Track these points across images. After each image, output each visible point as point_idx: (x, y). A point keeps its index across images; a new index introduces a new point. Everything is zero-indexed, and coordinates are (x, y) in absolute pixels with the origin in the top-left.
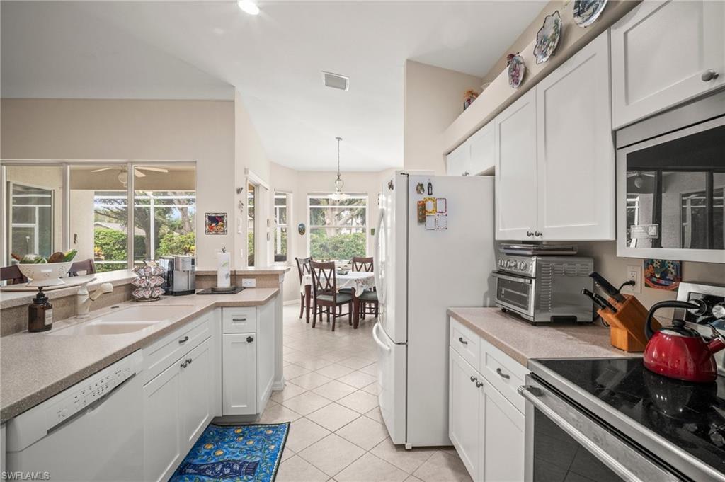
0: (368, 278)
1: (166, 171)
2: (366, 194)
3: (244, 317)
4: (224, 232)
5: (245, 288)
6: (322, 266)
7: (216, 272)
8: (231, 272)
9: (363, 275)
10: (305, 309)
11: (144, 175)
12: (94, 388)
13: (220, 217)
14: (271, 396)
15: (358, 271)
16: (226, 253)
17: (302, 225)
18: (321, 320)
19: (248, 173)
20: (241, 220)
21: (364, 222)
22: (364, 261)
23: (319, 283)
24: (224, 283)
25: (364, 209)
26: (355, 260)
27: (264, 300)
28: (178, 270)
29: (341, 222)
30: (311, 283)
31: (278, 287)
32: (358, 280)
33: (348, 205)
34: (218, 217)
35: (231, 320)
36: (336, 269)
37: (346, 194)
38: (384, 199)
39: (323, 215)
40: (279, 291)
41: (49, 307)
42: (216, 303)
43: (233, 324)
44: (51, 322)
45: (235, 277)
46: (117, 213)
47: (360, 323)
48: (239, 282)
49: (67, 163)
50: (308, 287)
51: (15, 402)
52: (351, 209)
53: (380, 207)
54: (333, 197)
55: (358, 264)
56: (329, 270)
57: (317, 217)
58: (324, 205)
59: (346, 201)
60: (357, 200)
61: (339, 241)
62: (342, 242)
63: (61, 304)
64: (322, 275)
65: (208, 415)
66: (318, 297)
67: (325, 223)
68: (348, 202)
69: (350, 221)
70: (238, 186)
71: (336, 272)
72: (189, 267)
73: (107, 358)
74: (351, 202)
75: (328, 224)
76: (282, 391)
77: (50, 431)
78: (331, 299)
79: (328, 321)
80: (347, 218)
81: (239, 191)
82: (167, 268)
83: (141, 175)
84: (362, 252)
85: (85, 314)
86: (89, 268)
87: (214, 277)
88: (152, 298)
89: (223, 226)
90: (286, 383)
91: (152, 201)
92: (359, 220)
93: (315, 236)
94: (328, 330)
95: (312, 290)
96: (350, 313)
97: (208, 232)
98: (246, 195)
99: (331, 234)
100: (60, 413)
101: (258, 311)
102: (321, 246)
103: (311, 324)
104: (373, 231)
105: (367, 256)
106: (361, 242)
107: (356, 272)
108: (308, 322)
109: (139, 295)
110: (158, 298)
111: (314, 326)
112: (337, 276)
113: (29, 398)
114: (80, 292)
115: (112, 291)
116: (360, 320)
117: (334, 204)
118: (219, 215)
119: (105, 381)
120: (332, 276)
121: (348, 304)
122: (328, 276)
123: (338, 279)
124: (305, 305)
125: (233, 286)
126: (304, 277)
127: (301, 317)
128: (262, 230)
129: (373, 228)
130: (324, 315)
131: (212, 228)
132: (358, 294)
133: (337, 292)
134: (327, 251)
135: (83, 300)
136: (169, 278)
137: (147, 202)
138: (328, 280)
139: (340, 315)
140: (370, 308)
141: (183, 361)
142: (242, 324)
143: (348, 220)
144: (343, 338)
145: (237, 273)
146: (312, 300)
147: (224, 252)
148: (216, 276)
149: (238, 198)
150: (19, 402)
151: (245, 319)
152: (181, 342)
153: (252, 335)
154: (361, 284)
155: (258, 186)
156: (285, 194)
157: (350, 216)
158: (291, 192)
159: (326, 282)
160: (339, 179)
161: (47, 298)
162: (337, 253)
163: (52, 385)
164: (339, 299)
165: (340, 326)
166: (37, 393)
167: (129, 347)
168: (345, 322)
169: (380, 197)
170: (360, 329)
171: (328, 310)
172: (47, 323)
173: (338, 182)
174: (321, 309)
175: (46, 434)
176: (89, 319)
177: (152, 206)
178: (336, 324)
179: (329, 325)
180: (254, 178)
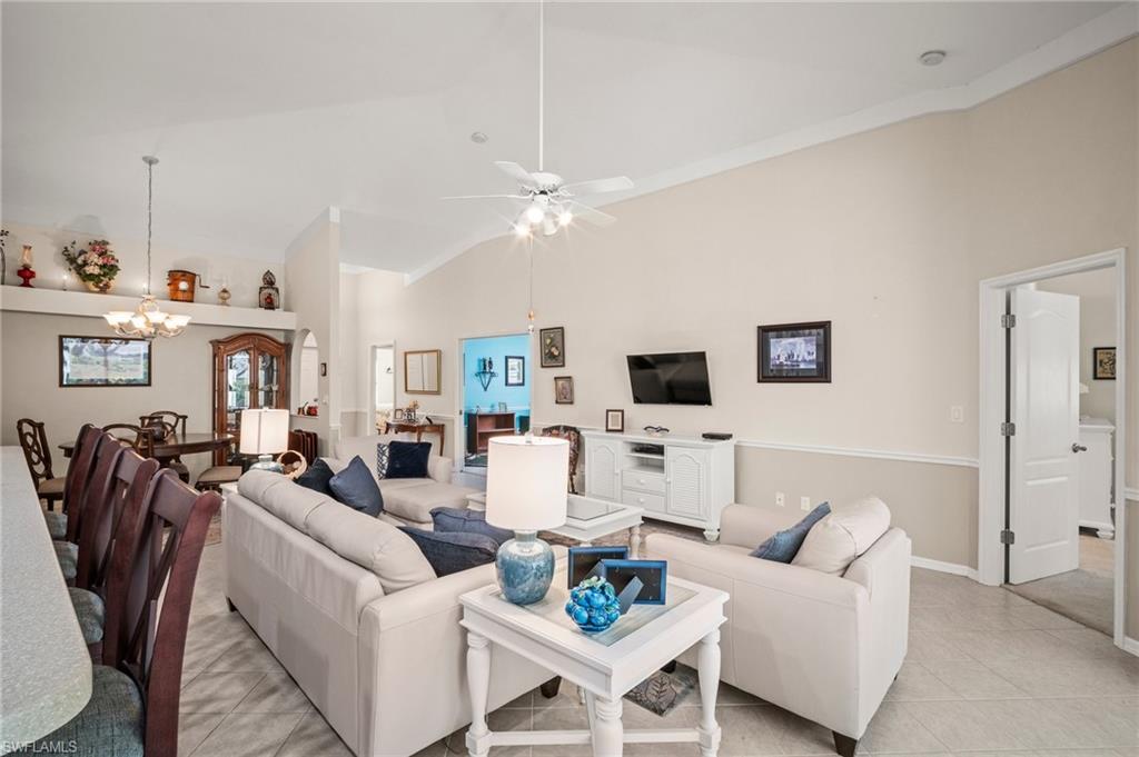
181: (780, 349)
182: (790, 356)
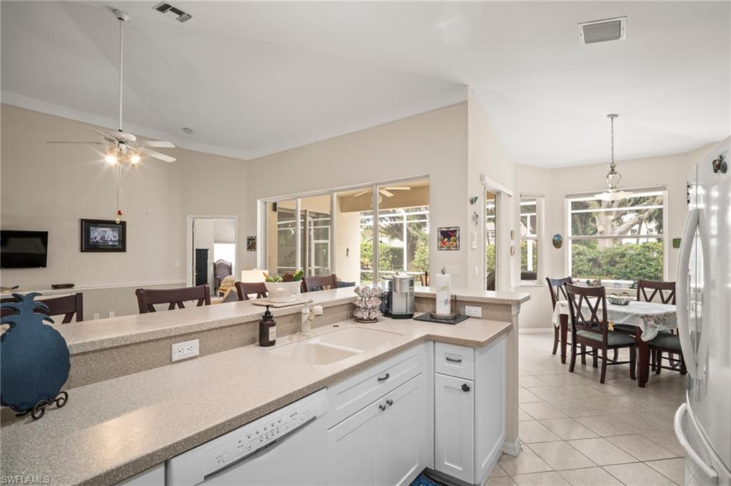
0: (667, 315)
1: (409, 189)
2: (663, 188)
3: (460, 358)
4: (457, 248)
5: (468, 317)
6: (585, 293)
7: (435, 295)
8: (452, 296)
9: (657, 308)
10: (560, 344)
11: (392, 195)
12: (262, 432)
13: (452, 231)
14: (500, 460)
15: (647, 301)
16: (447, 275)
17: (558, 236)
18: (584, 362)
19: (484, 179)
20: (476, 233)
21: (660, 227)
22: (659, 286)
23: (580, 314)
24: (443, 309)
25: (661, 210)
26: (641, 285)
27: (484, 340)
28: (396, 291)
29: (621, 228)
30: (568, 312)
31: (511, 321)
32: (647, 316)
33: (633, 205)
34: (450, 231)
35: (444, 359)
36: (607, 296)
37: (625, 191)
38: (701, 191)
39: (594, 220)
40: (512, 325)
41: (273, 325)
42: (427, 336)
43: (446, 364)
44: (274, 338)
45: (455, 302)
46: (385, 229)
47: (650, 378)
48: (461, 310)
49: (334, 192)
50: (563, 318)
51: (170, 443)
52: (637, 211)
53: (692, 206)
54: (606, 197)
55: (649, 291)
56: (596, 299)
57: (585, 223)
58: (594, 208)
59: (630, 201)
60: (648, 198)
61: (617, 254)
62: (623, 255)
63: (290, 320)
64: (584, 303)
65: (417, 465)
66: (578, 333)
67: (596, 231)
68: (632, 201)
69: (636, 227)
70: (471, 195)
71: (607, 300)
72: (406, 289)
73: (280, 399)
74: (637, 201)
75: (601, 233)
76: (516, 457)
77: (207, 477)
78: (599, 338)
79: (595, 365)
80: (631, 223)
81: (473, 201)
82: (386, 289)
83: (389, 195)
84: (657, 270)
85: (306, 332)
86: (332, 283)
87: (432, 300)
88: (369, 320)
89: (455, 241)
90: (523, 446)
91: (405, 218)
92: (653, 225)
93: (581, 248)
94: (595, 380)
95: (570, 321)
96: (632, 362)
97: (440, 248)
98: (485, 205)
99: (604, 245)
100: (220, 459)
101: (477, 353)
102: (590, 260)
103: (568, 367)
104: (676, 243)
105: (666, 279)
106: (655, 255)
107: (643, 303)
108: (564, 361)
109: (359, 315)
110: (376, 320)
111: (572, 370)
112: (610, 307)
113: (186, 440)
114: (303, 311)
115: (321, 314)
116: (651, 373)
117: (609, 207)
118: (451, 229)
119: (277, 425)
120: (600, 306)
121: (628, 349)
122: (593, 306)
123: (612, 312)
124: (560, 339)
125: (454, 314)
126: (557, 303)
127: (554, 353)
128: (506, 243)
129: (676, 237)
130: (589, 358)
131: (444, 243)
132: (647, 336)
133: (611, 328)
134: (599, 266)
135: (304, 318)
136: (387, 299)
137: (401, 218)
138: (594, 311)
139: (615, 362)
140: (671, 359)
141: (382, 402)
142: (456, 366)
143: (633, 225)
144: (619, 397)
145: (458, 299)
146: (569, 334)
147: (443, 273)
148: (435, 299)
149: (471, 209)
150: (174, 444)
151: (460, 361)
152: (380, 380)
153: (470, 384)
154: (652, 323)
155: (499, 193)
156: (535, 200)
157: (637, 220)
158: (543, 196)
159: (590, 314)
160: (613, 171)
161: (272, 316)
162: (614, 270)
163: (213, 428)
164: (612, 340)
165: (615, 378)
166: (196, 435)
167: (308, 387)
168: (624, 372)
169: (690, 191)
170: (649, 390)
171: (595, 352)
172: (271, 339)
173: (611, 176)
174: (583, 348)
175: (203, 480)
176: (309, 338)
177: (405, 222)
178: (608, 374)
179: (596, 372)
180: (494, 185)
181: (97, 234)
182: (103, 238)
